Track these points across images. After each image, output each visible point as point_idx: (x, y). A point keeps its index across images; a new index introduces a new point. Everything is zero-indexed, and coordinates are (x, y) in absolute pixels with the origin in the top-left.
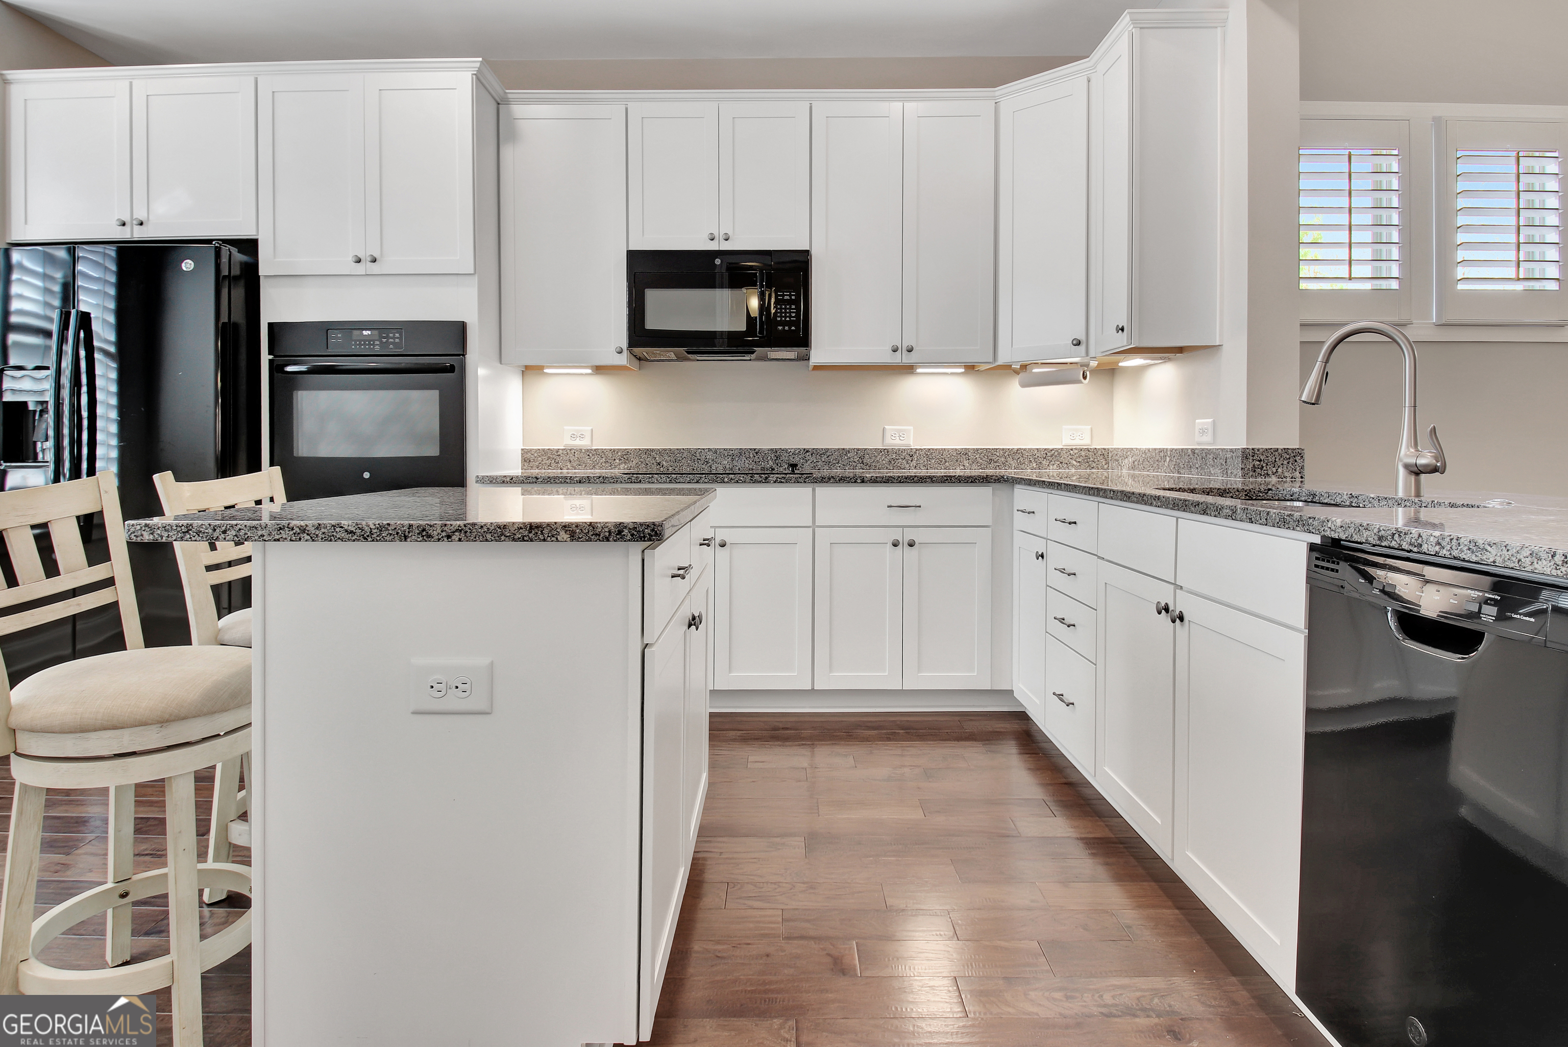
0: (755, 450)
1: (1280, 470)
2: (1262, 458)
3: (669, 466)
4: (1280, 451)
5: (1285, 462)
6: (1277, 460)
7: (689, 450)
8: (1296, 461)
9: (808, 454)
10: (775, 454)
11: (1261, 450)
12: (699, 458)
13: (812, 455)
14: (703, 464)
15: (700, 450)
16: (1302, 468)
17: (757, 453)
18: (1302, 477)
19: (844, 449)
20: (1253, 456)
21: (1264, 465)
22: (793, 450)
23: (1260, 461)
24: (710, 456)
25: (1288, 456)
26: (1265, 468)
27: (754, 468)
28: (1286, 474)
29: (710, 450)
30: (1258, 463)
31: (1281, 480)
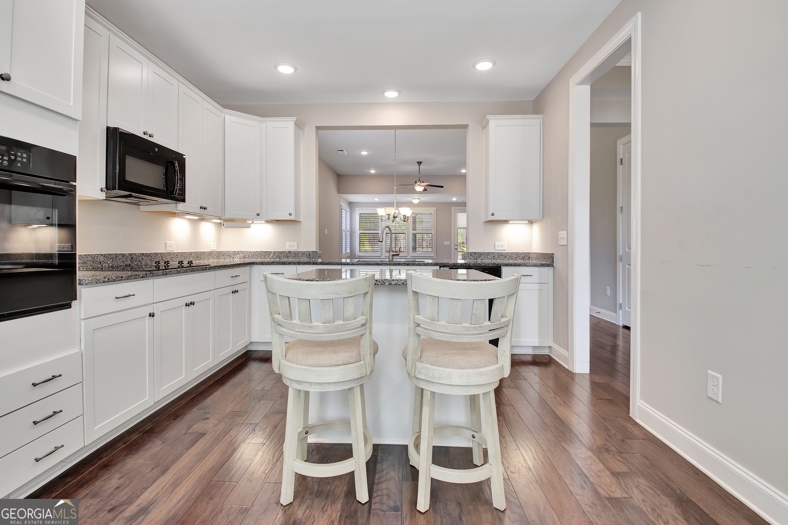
0: (123, 254)
3: (80, 266)
7: (91, 256)
9: (144, 256)
10: (131, 256)
12: (96, 260)
13: (145, 256)
14: (98, 264)
15: (97, 255)
17: (123, 256)
19: (156, 253)
22: (138, 254)
24: (102, 259)
27: (122, 265)
29: (102, 255)
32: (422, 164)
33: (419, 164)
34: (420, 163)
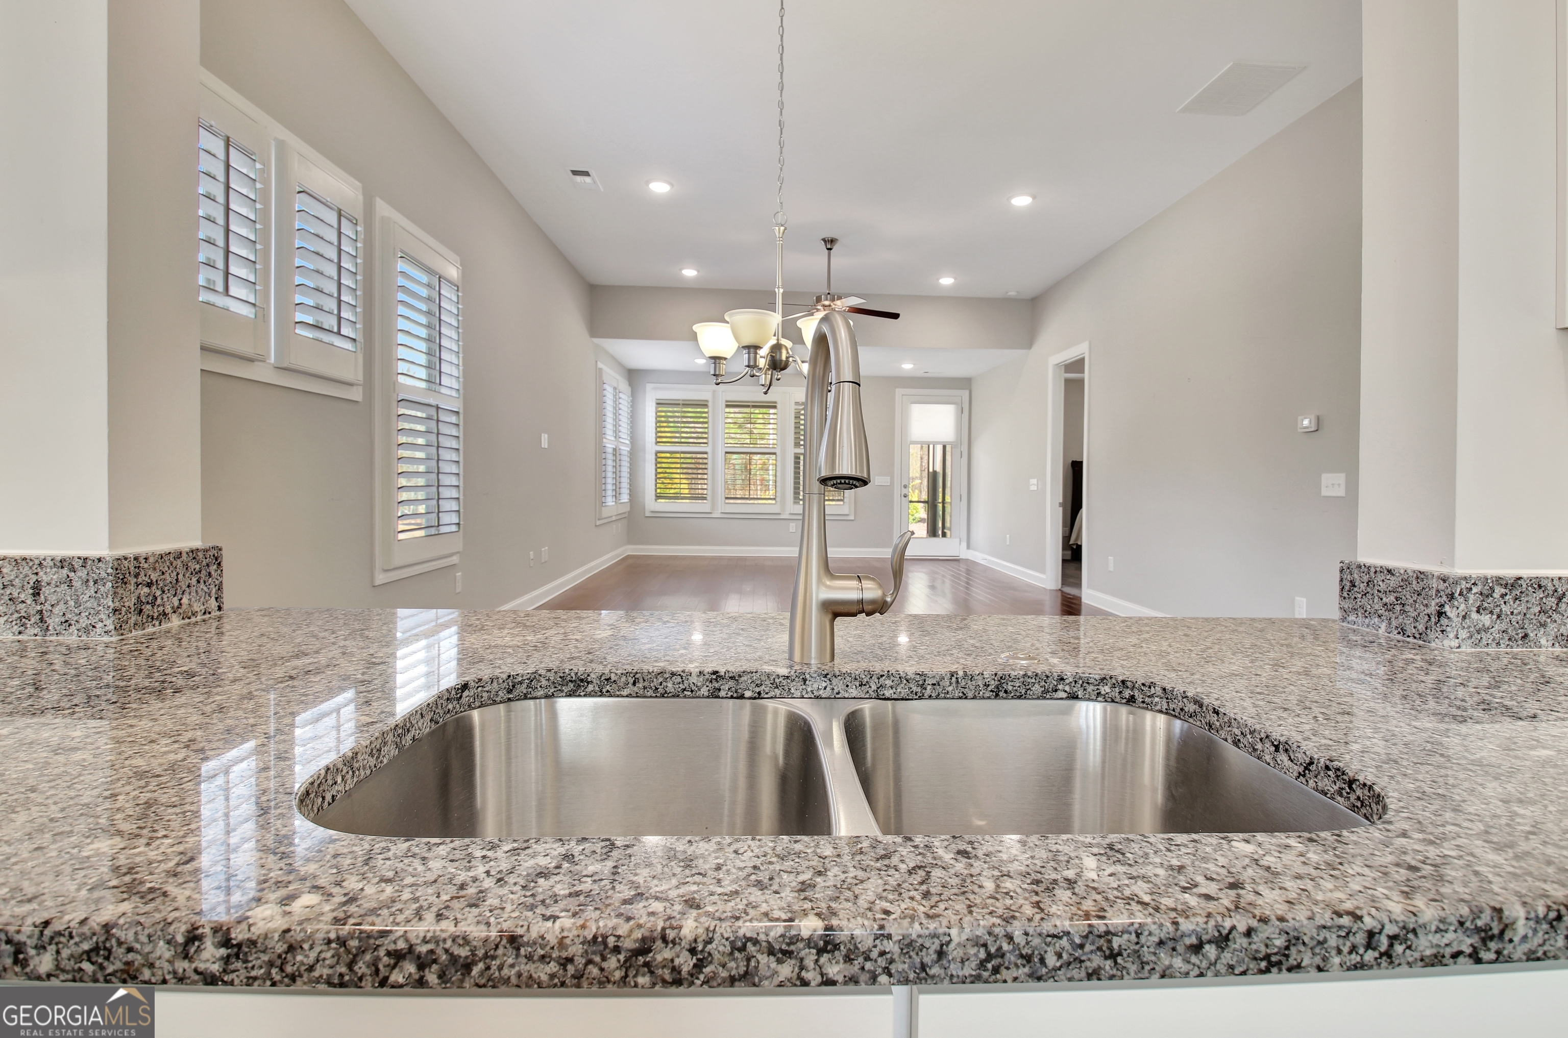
1: (185, 601)
2: (154, 576)
4: (184, 556)
5: (194, 580)
6: (180, 577)
8: (210, 574)
11: (151, 560)
16: (220, 588)
18: (220, 608)
20: (137, 576)
21: (158, 593)
23: (149, 585)
25: (198, 567)
26: (159, 601)
28: (197, 607)
30: (146, 590)
31: (187, 621)
32: (836, 248)
33: (829, 246)
34: (832, 241)
